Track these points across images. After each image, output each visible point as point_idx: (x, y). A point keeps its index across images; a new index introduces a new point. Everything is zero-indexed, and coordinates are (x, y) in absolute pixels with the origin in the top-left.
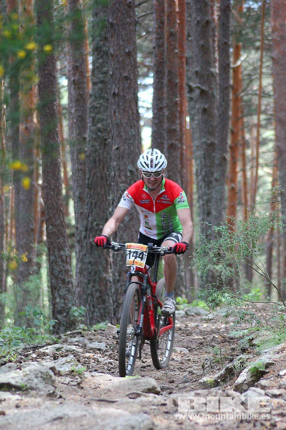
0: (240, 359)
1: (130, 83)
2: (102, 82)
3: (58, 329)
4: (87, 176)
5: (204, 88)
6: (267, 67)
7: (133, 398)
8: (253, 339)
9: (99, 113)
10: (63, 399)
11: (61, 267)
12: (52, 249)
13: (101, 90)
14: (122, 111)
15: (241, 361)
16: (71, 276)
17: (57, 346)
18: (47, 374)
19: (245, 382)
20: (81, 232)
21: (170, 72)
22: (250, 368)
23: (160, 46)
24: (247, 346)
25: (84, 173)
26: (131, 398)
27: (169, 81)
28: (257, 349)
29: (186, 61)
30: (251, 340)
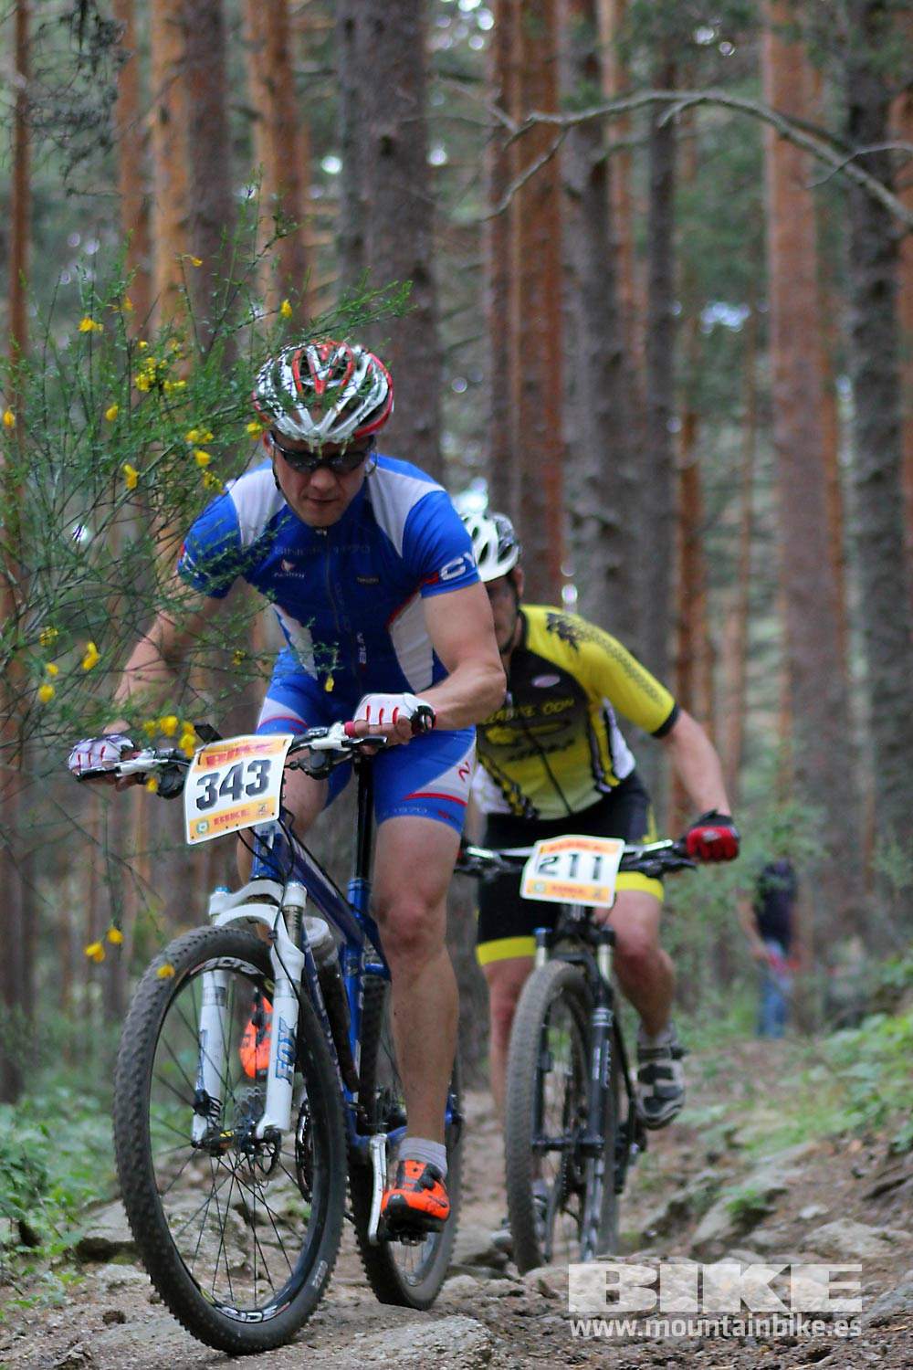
0: (706, 1179)
5: (611, 516)
6: (766, 468)
8: (734, 1132)
10: (267, 1283)
15: (707, 1184)
18: (227, 1221)
21: (526, 480)
22: (728, 1200)
23: (500, 415)
24: (720, 1148)
28: (744, 1157)
29: (565, 453)
30: (729, 1135)
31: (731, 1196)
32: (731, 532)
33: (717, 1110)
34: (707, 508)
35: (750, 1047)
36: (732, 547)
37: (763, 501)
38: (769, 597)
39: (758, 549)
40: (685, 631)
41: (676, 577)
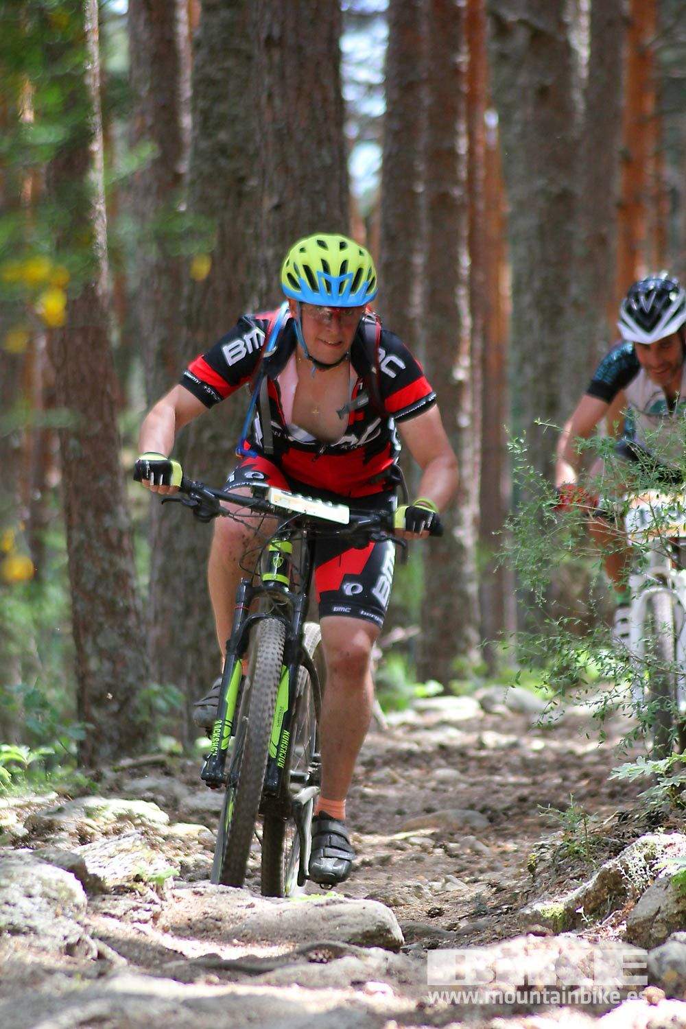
1: (318, 9)
7: (321, 961)
9: (222, 98)
12: (76, 507)
13: (228, 26)
14: (291, 94)
16: (132, 591)
19: (660, 916)
26: (312, 961)
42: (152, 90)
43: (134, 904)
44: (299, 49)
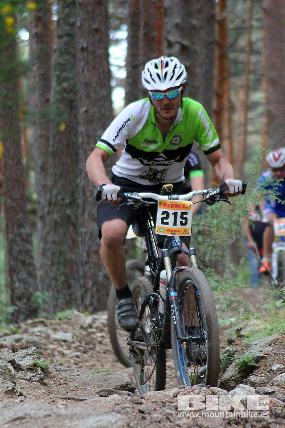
0: (227, 351)
1: (101, 37)
2: (69, 35)
3: (18, 318)
4: (51, 143)
5: (186, 42)
6: (258, 20)
7: (105, 396)
8: (241, 330)
9: (64, 70)
10: (24, 397)
11: (22, 248)
12: (10, 225)
13: (67, 44)
14: (91, 69)
15: (228, 354)
16: (32, 257)
17: (17, 336)
18: (6, 368)
19: (233, 378)
20: (44, 207)
21: (146, 24)
22: (238, 361)
24: (234, 337)
25: (48, 140)
26: (101, 396)
27: (146, 35)
28: (245, 341)
29: (165, 12)
30: (238, 331)
31: (239, 359)
32: (242, 50)
33: (233, 320)
34: (230, 39)
35: (248, 291)
36: (242, 57)
37: (257, 36)
38: (258, 81)
39: (254, 59)
40: (220, 96)
41: (216, 72)
42: (38, 68)
43: (34, 375)
44: (94, 52)
